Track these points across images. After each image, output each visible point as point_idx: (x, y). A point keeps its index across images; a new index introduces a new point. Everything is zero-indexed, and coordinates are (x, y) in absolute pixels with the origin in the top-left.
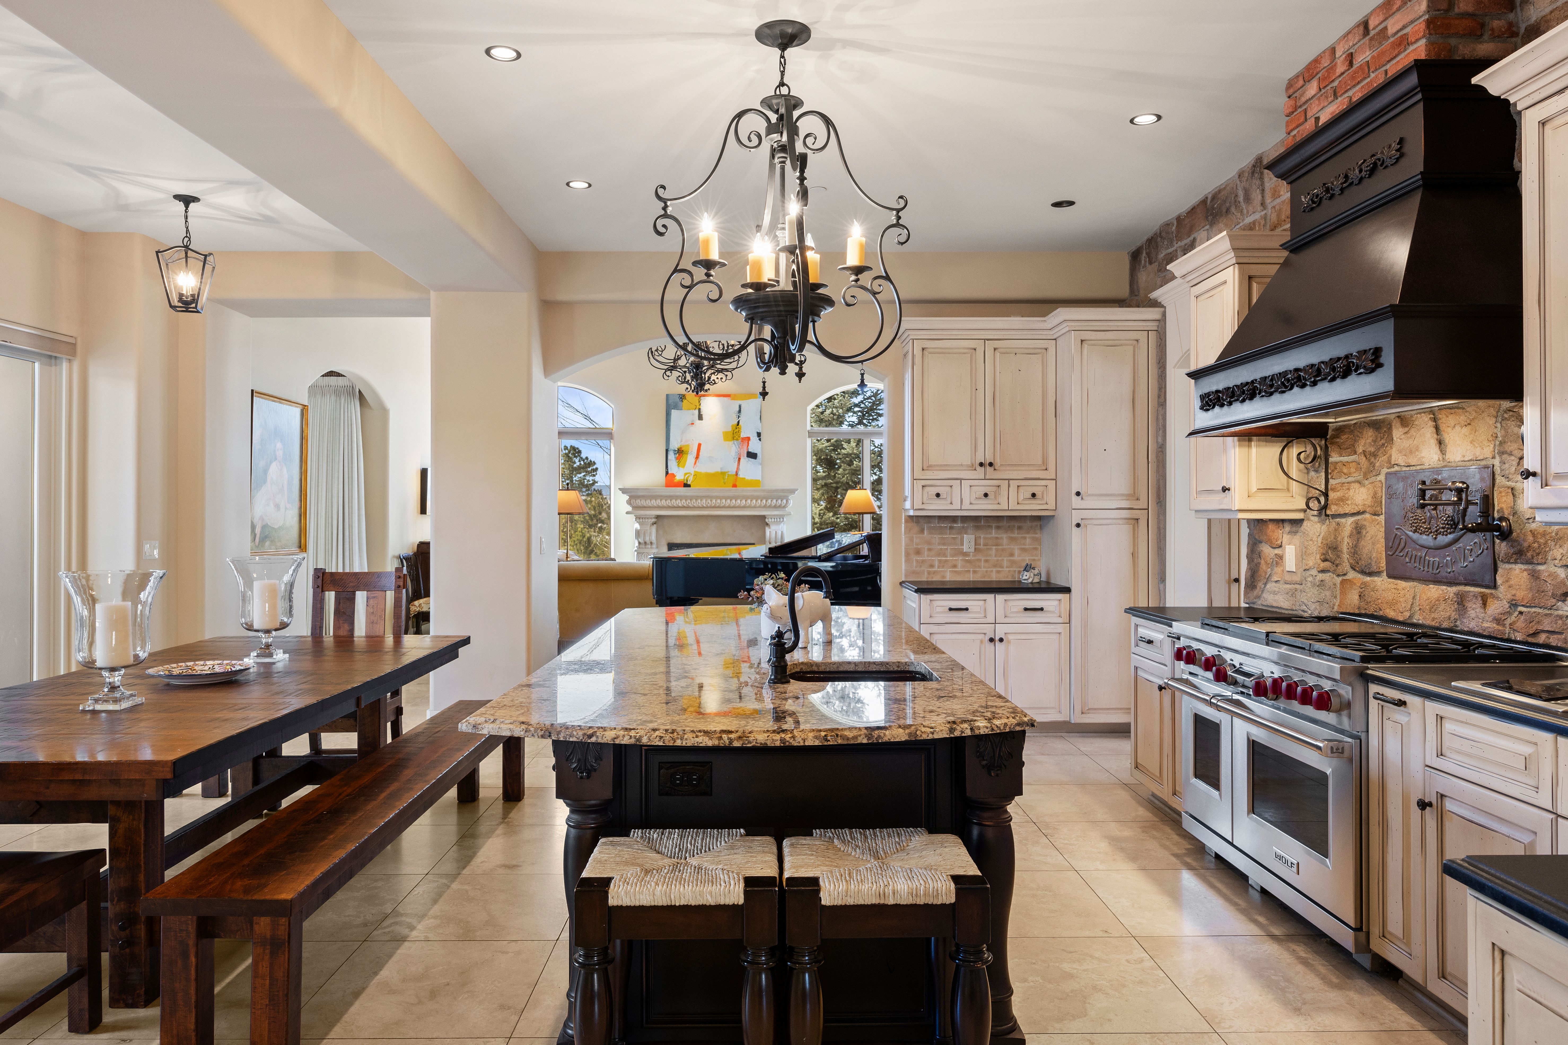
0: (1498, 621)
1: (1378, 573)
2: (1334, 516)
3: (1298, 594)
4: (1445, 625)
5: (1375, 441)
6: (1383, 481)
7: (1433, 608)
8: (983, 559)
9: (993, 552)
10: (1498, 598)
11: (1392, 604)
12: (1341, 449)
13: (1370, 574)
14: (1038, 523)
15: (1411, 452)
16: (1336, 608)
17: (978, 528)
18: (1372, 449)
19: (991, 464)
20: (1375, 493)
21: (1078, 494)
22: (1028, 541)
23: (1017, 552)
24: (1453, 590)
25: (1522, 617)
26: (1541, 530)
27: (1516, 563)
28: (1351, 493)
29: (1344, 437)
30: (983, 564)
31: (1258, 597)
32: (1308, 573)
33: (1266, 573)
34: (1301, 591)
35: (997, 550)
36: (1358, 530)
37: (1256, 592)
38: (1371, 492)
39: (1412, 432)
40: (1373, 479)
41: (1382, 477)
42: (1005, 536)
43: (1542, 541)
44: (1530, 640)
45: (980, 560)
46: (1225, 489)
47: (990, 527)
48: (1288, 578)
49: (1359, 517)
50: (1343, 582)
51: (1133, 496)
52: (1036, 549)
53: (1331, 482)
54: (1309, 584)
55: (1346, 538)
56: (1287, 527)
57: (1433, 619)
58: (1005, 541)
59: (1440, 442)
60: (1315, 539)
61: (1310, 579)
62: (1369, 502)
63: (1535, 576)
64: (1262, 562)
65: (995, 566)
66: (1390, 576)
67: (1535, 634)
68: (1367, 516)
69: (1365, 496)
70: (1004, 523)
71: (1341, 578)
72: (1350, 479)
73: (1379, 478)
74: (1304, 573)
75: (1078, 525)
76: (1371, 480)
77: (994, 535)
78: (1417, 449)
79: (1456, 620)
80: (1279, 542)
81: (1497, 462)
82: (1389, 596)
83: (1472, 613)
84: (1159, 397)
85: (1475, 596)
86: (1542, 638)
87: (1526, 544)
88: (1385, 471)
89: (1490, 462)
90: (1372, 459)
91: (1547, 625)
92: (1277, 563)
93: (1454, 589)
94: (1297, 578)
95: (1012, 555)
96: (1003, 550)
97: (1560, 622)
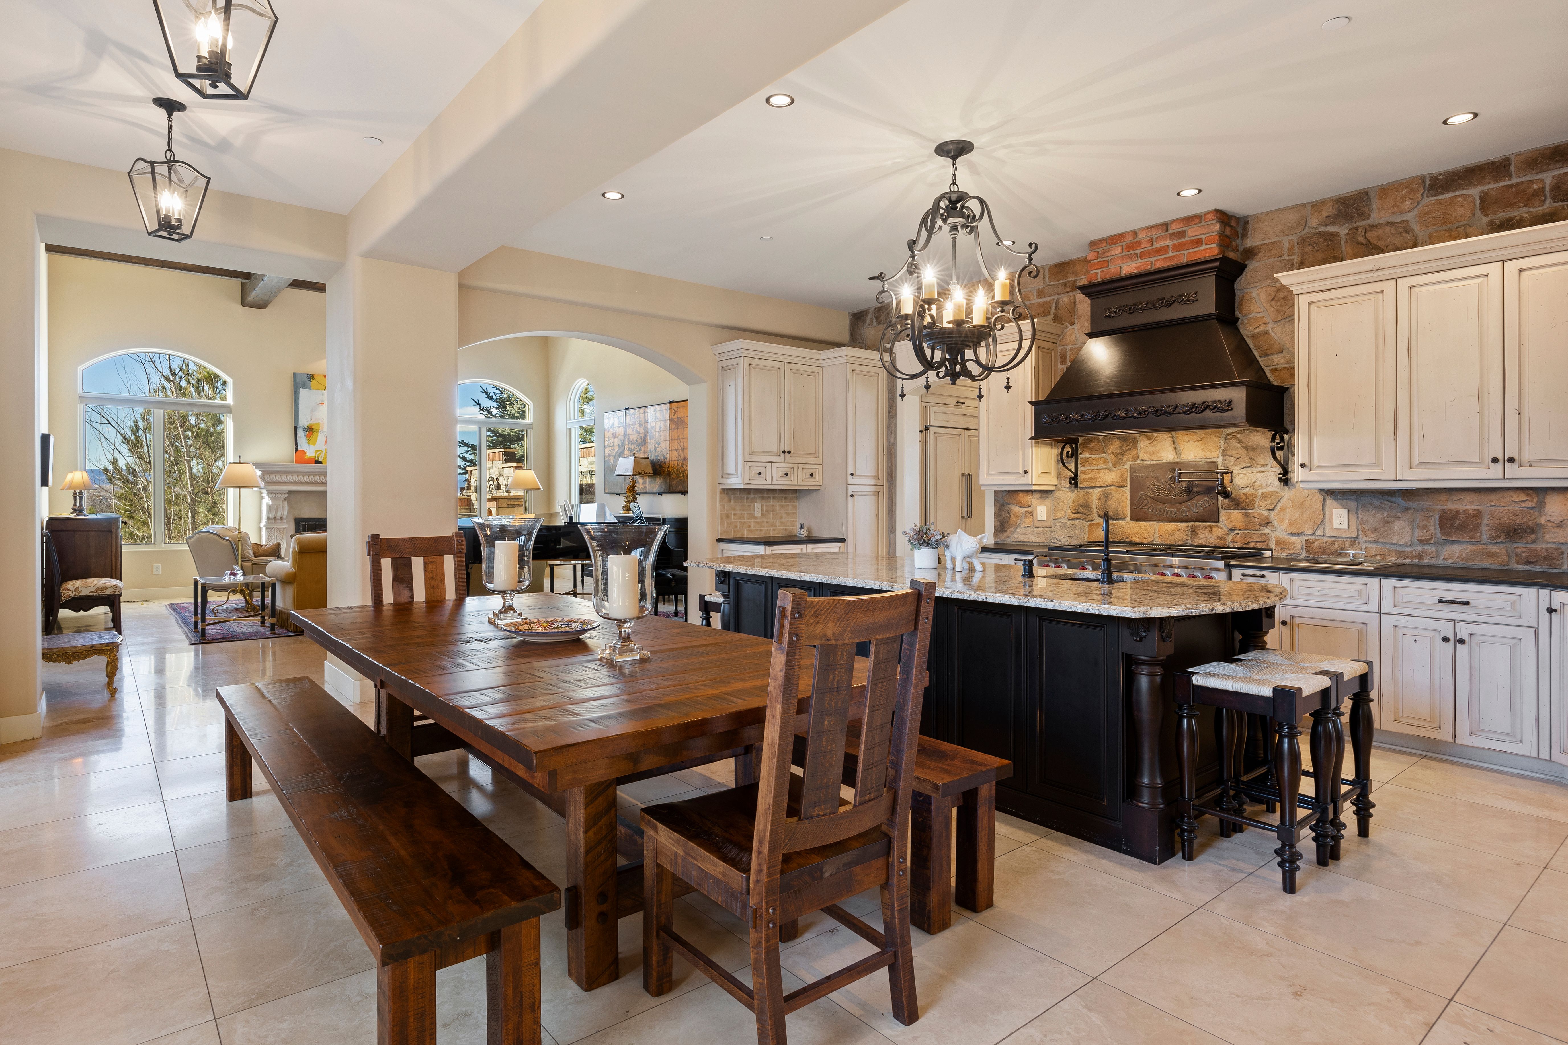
0: (1220, 538)
1: (1123, 518)
2: (1082, 488)
3: (1048, 534)
4: (1180, 543)
5: (1121, 447)
6: (1128, 469)
7: (1171, 534)
8: (765, 521)
9: (771, 516)
10: (1220, 527)
11: (1135, 534)
12: (1091, 451)
13: (1116, 519)
14: (795, 495)
15: (1153, 453)
16: (1086, 540)
17: (763, 498)
18: (1118, 451)
19: (789, 452)
20: (1122, 475)
21: (852, 474)
22: (790, 507)
23: (784, 515)
24: (1184, 525)
25: (1239, 536)
26: (1251, 493)
27: (1234, 509)
28: (1101, 475)
29: (1093, 444)
30: (765, 524)
31: (1008, 537)
32: (1057, 521)
33: (1016, 523)
34: (1051, 532)
35: (773, 514)
36: (1106, 496)
37: (1005, 534)
38: (1119, 474)
39: (1155, 443)
40: (1121, 467)
41: (1127, 467)
42: (777, 504)
43: (1251, 498)
44: (1245, 546)
45: (763, 522)
46: (1026, 472)
47: (769, 497)
48: (1037, 524)
49: (1106, 488)
50: (1090, 525)
51: (877, 477)
52: (794, 513)
53: (1080, 469)
54: (1059, 527)
55: (1094, 501)
56: (1037, 495)
57: (1170, 541)
58: (778, 508)
59: (1175, 449)
60: (1066, 501)
61: (1060, 524)
62: (1118, 479)
63: (1247, 515)
64: (1012, 516)
65: (772, 526)
66: (1132, 519)
67: (1247, 544)
68: (1113, 487)
69: (1114, 477)
70: (777, 495)
71: (1089, 523)
72: (1099, 467)
73: (1124, 467)
74: (1053, 521)
75: (852, 496)
76: (1118, 468)
77: (771, 503)
78: (1158, 452)
79: (1187, 540)
80: (1029, 504)
81: (1220, 460)
82: (1135, 530)
83: (1202, 536)
84: (890, 412)
85: (1205, 527)
86: (1252, 545)
87: (1241, 500)
88: (1131, 463)
89: (1215, 460)
90: (1120, 457)
91: (1255, 538)
92: (1026, 516)
93: (1187, 524)
94: (1048, 524)
95: (781, 518)
96: (777, 514)
97: (1264, 536)
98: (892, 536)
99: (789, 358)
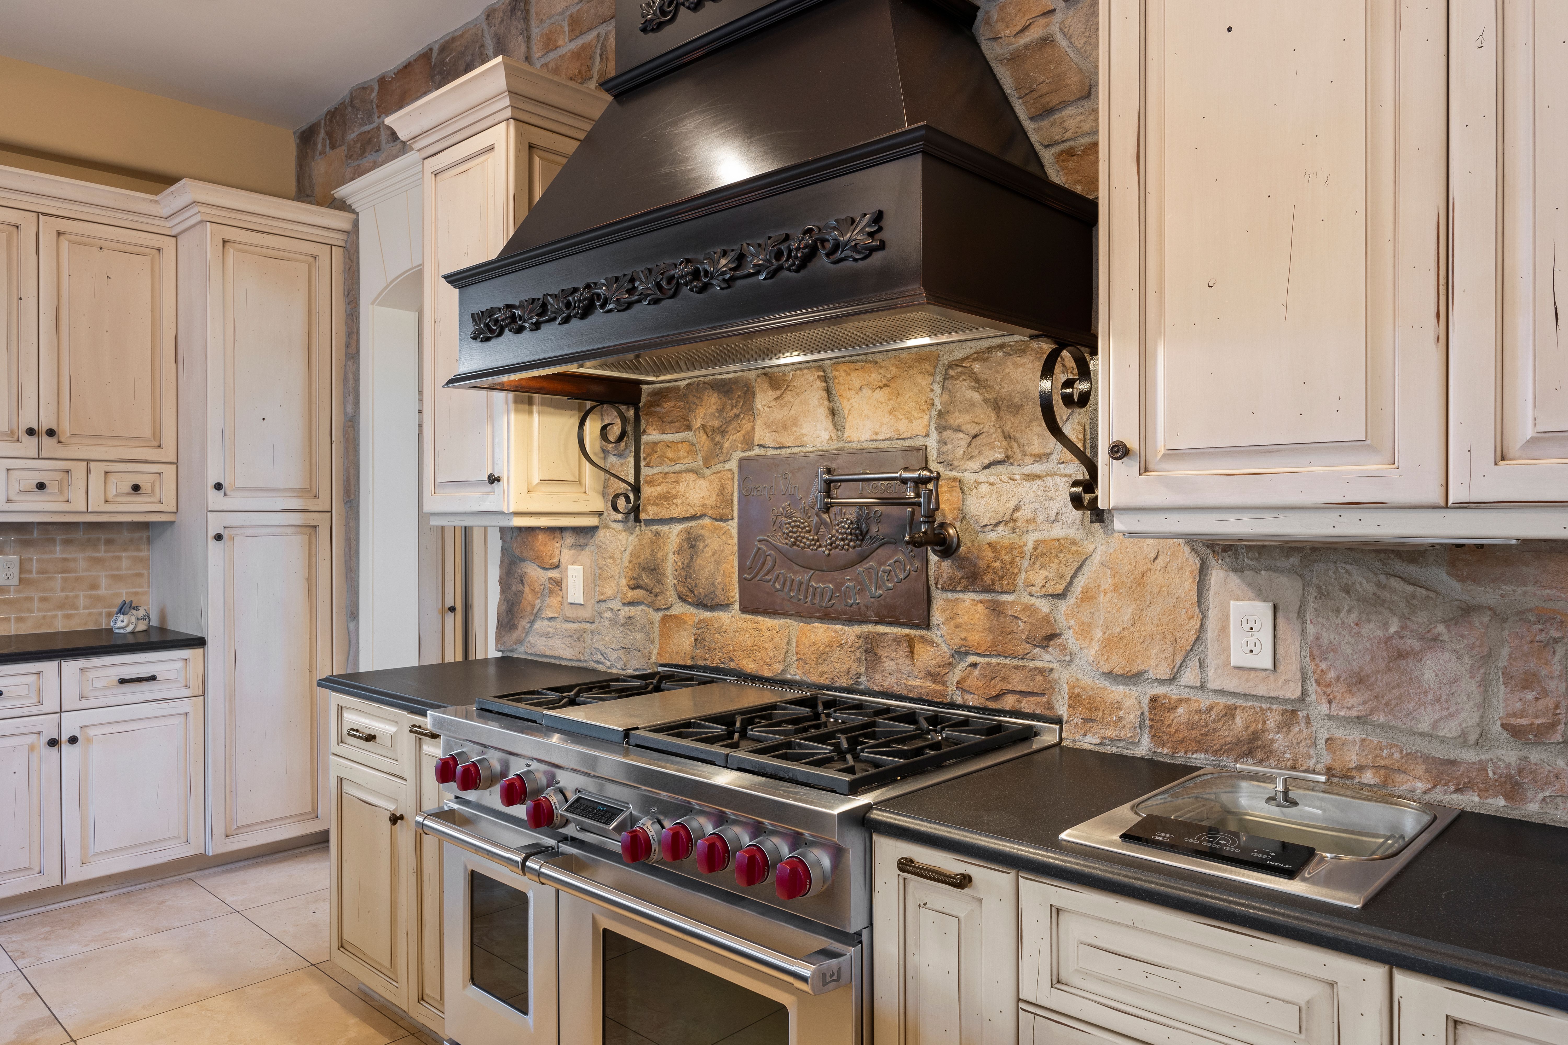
0: (933, 676)
1: (725, 606)
2: (650, 522)
3: (588, 637)
4: (842, 682)
5: (721, 411)
6: (736, 470)
7: (822, 657)
8: (36, 596)
9: (58, 583)
10: (932, 643)
11: (750, 652)
12: (664, 423)
13: (713, 608)
14: (144, 534)
15: (785, 426)
16: (654, 658)
17: (27, 544)
18: (716, 423)
19: (51, 433)
20: (723, 488)
21: (218, 487)
22: (125, 563)
23: (103, 582)
24: (852, 632)
25: (977, 672)
26: (1007, 542)
27: (965, 590)
28: (682, 487)
29: (668, 405)
30: (36, 604)
31: (520, 642)
32: (604, 606)
33: (533, 606)
34: (592, 632)
35: (65, 580)
36: (691, 543)
37: (515, 635)
38: (716, 486)
39: (788, 397)
40: (719, 467)
41: (733, 465)
42: (80, 556)
43: (1007, 558)
44: (991, 705)
45: (30, 599)
46: (493, 479)
47: (52, 541)
48: (570, 613)
49: (693, 524)
50: (664, 619)
51: (309, 492)
52: (140, 575)
53: (645, 471)
54: (606, 623)
55: (671, 555)
56: (569, 539)
57: (822, 674)
58: (81, 564)
59: (833, 413)
60: (617, 555)
61: (608, 614)
62: (712, 501)
63: (996, 610)
64: (527, 589)
65: (61, 607)
66: (744, 610)
67: (997, 697)
68: (706, 521)
69: (705, 493)
70: (80, 535)
71: (661, 614)
72: (678, 467)
73: (728, 466)
74: (597, 607)
75: (219, 537)
76: (715, 468)
77: (58, 555)
78: (795, 422)
79: (859, 675)
80: (555, 560)
81: (932, 443)
82: (747, 640)
83: (890, 665)
84: (348, 345)
85: (897, 640)
86: (1009, 702)
87: (982, 564)
88: (739, 454)
89: (920, 442)
90: (718, 438)
91: (1017, 682)
92: (551, 592)
93: (857, 629)
94: (586, 614)
95: (94, 587)
96: (77, 579)
97: (1039, 678)
98: (352, 625)
99: (76, 207)
